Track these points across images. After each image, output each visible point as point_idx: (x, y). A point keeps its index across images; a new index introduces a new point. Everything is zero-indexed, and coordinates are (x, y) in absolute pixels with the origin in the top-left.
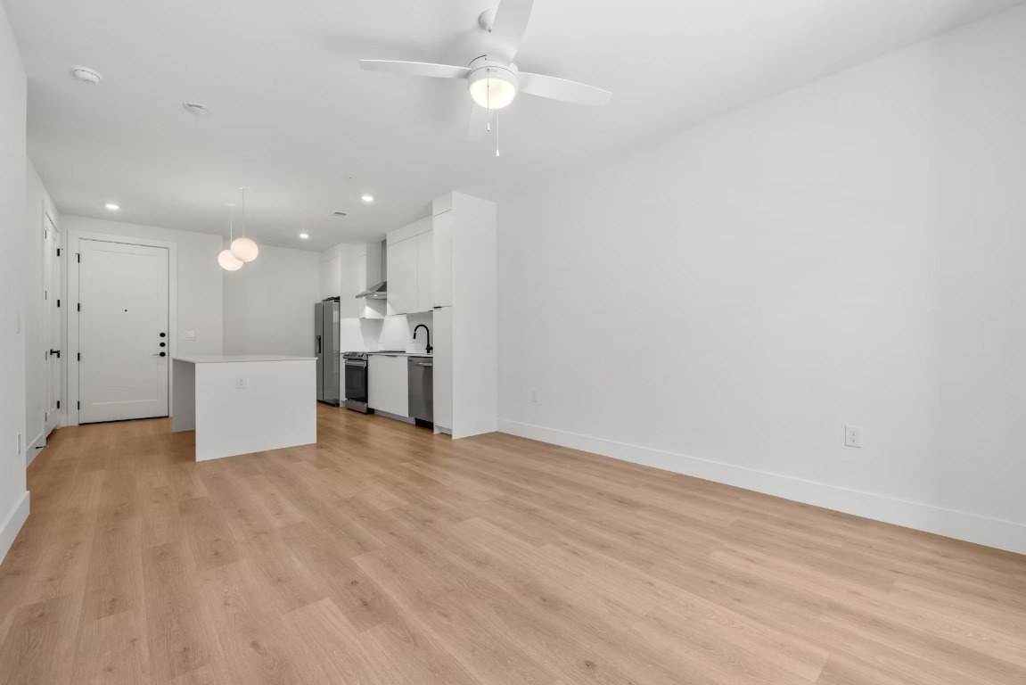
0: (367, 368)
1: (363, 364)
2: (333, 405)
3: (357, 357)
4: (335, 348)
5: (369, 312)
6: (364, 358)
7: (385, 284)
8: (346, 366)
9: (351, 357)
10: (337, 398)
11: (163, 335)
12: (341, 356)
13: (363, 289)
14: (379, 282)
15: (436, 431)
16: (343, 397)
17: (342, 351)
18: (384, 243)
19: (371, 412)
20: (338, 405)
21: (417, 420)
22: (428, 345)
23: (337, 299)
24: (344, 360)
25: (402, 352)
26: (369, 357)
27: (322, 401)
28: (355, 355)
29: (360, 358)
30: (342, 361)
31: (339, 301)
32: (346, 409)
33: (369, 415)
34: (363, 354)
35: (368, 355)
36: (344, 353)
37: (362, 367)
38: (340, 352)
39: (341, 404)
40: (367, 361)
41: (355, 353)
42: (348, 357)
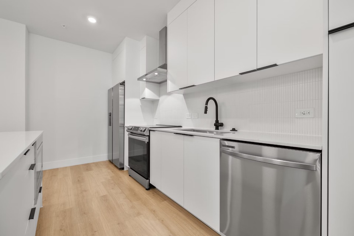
0: (149, 143)
1: (145, 139)
2: (119, 169)
3: (139, 132)
4: (121, 122)
5: (148, 93)
6: (146, 133)
7: (166, 63)
8: (130, 138)
9: (134, 131)
10: (122, 162)
12: (126, 129)
16: (126, 164)
17: (126, 125)
19: (151, 187)
20: (123, 169)
22: (217, 121)
23: (123, 84)
24: (128, 133)
25: (184, 128)
26: (151, 132)
27: (111, 162)
28: (137, 130)
29: (142, 133)
30: (126, 134)
31: (124, 85)
32: (130, 176)
33: (151, 192)
34: (145, 130)
35: (150, 130)
36: (128, 127)
37: (144, 142)
38: (124, 125)
39: (125, 169)
40: (149, 136)
41: (138, 128)
42: (131, 131)
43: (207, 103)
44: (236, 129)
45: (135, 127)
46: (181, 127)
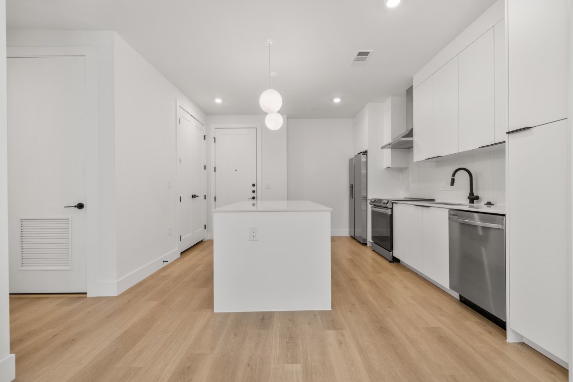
0: (392, 216)
1: (389, 212)
2: (363, 244)
3: (382, 204)
4: (364, 194)
6: (389, 205)
7: (412, 130)
8: (373, 212)
9: (376, 203)
10: (365, 237)
11: (254, 185)
12: (369, 202)
13: (388, 139)
14: (404, 131)
15: (511, 338)
16: (370, 239)
17: (370, 197)
18: (410, 92)
19: (395, 260)
20: (366, 244)
21: (461, 297)
22: (471, 193)
23: (365, 153)
24: (371, 206)
25: (437, 201)
26: (394, 204)
27: (353, 238)
28: (381, 202)
29: (385, 205)
30: (369, 206)
31: (367, 155)
32: (373, 250)
33: (394, 264)
34: (388, 202)
35: (393, 203)
36: (371, 199)
37: (387, 214)
38: (367, 197)
39: (369, 245)
40: (392, 209)
41: (381, 200)
42: (374, 204)
43: (454, 175)
44: (492, 203)
45: (378, 200)
46: (434, 200)
